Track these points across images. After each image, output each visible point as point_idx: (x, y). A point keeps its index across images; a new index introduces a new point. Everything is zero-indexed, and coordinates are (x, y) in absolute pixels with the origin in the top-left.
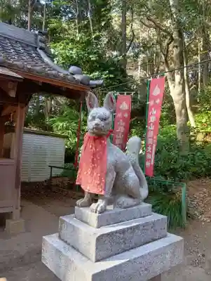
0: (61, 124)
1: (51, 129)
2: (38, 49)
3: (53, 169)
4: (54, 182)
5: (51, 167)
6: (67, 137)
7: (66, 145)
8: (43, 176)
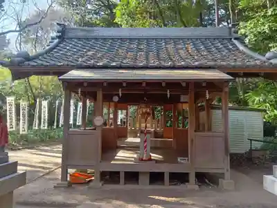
0: (257, 99)
1: (246, 103)
2: (233, 40)
3: (253, 142)
4: (255, 154)
5: (251, 140)
6: (265, 111)
7: (264, 118)
8: (242, 148)
